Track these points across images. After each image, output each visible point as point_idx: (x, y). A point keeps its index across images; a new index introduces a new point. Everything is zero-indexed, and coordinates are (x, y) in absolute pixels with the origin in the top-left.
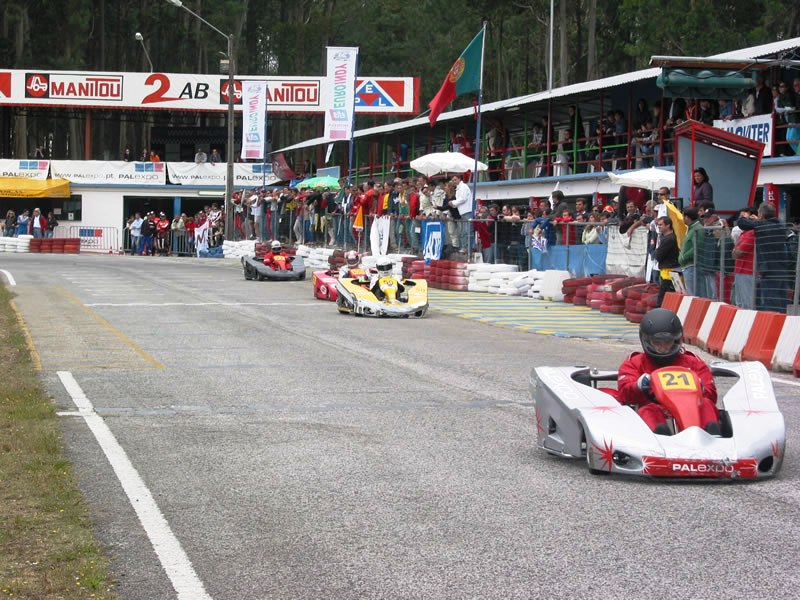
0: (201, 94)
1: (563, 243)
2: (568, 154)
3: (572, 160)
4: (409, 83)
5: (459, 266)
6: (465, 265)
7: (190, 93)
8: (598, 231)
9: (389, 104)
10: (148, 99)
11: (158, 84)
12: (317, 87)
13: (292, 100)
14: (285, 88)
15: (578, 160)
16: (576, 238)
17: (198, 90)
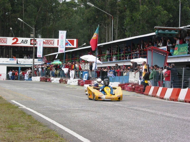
0: (26, 42)
1: (118, 76)
2: (117, 56)
3: (117, 57)
4: (75, 40)
5: (92, 81)
6: (94, 81)
7: (23, 42)
8: (127, 73)
9: (71, 45)
10: (13, 44)
11: (15, 40)
12: (53, 41)
13: (47, 44)
14: (46, 41)
15: (119, 57)
16: (121, 74)
17: (25, 41)
